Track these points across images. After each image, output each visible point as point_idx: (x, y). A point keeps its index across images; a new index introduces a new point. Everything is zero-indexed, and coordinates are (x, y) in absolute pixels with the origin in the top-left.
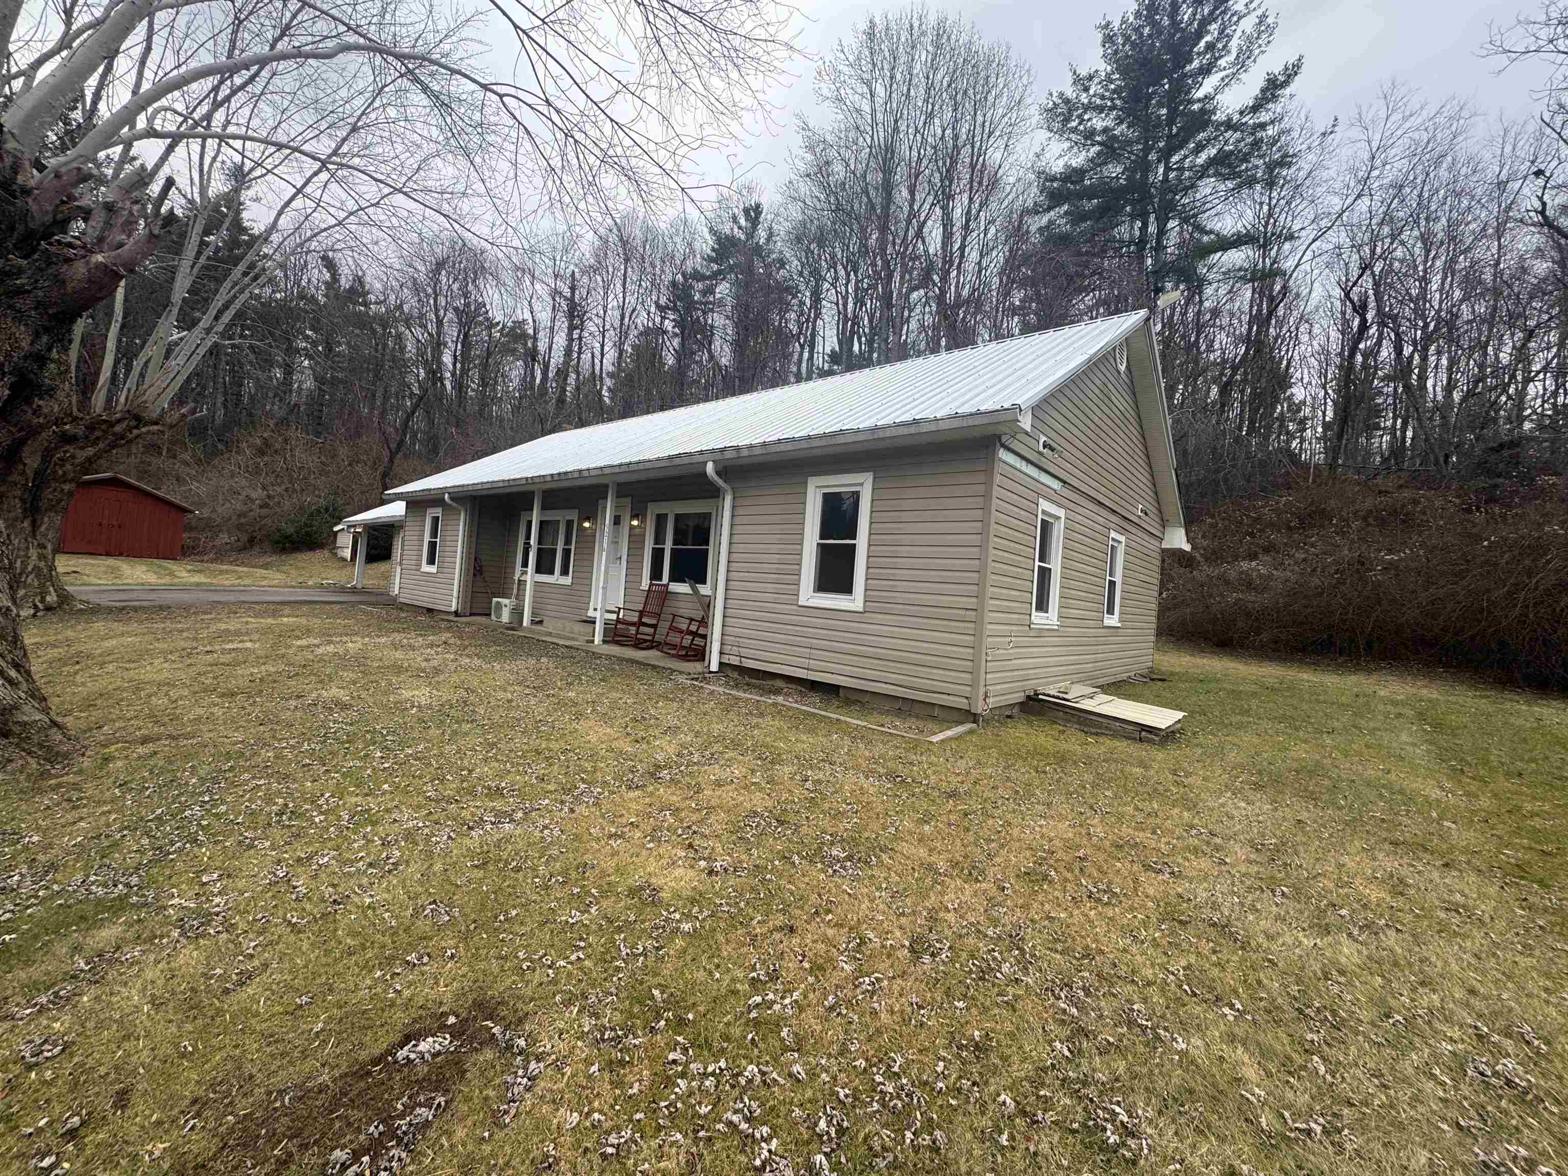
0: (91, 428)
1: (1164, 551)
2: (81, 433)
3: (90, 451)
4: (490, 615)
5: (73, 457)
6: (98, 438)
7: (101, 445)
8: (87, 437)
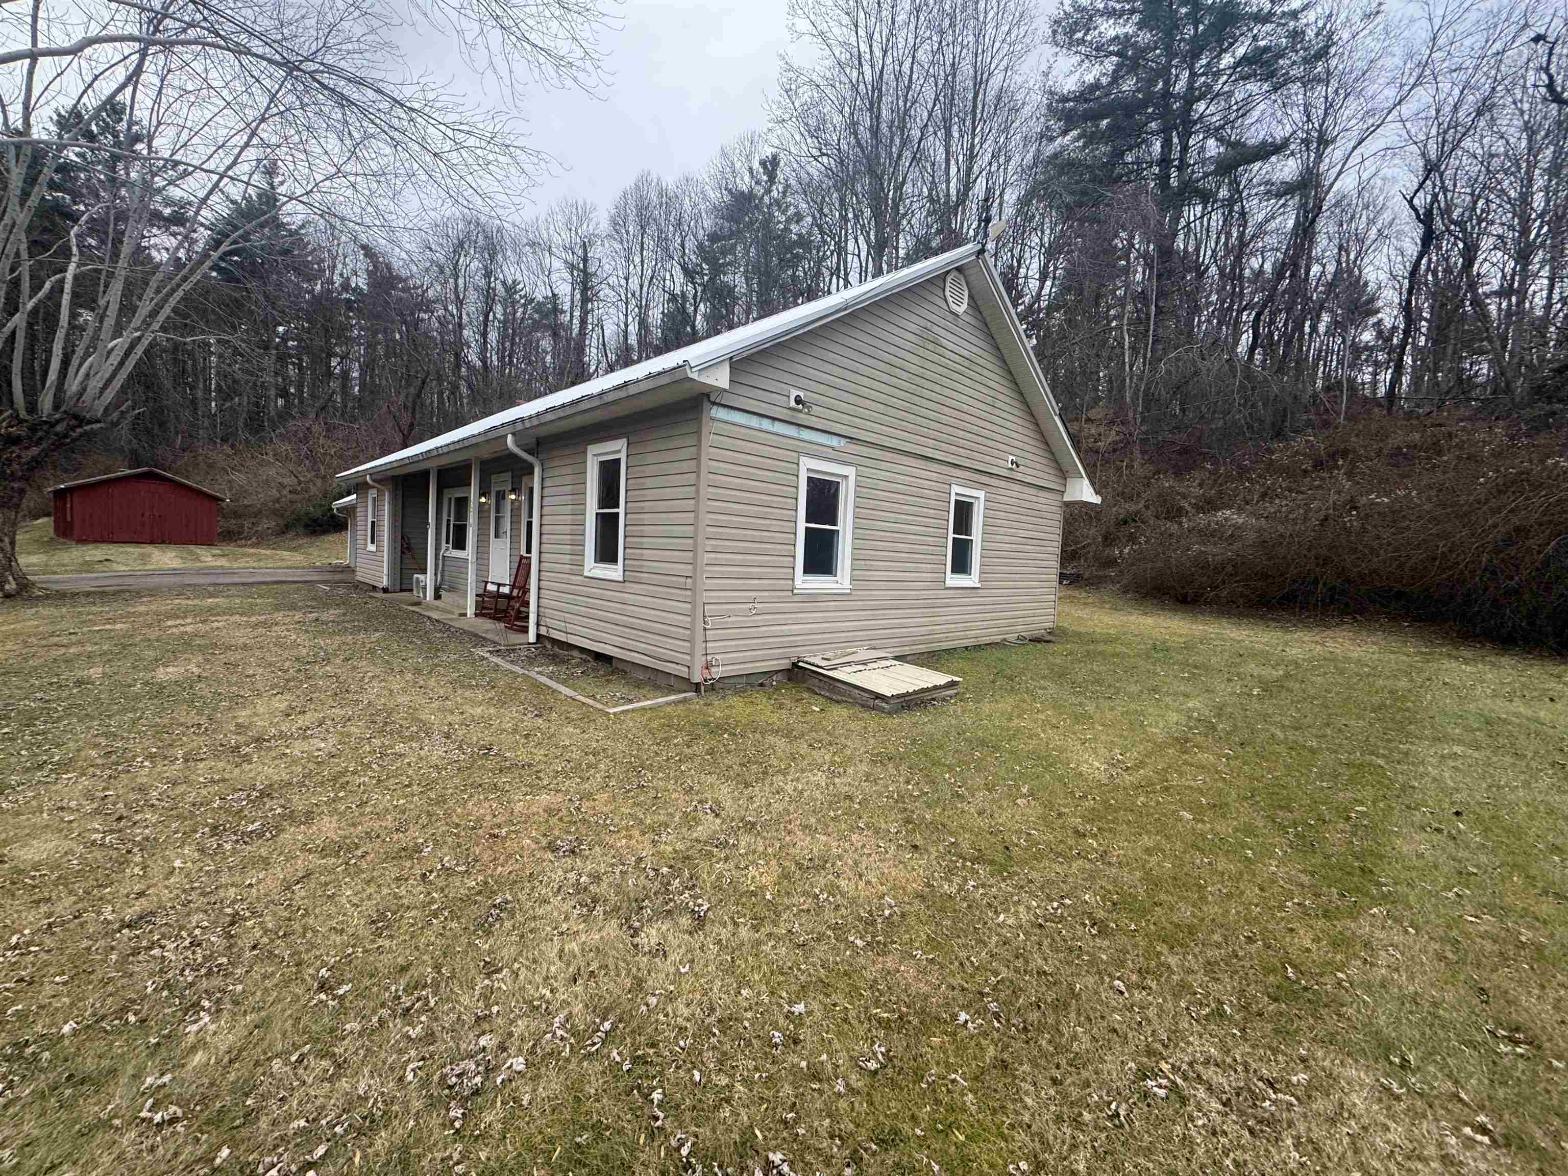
0: (33, 429)
1: (1067, 504)
2: (24, 434)
3: (35, 450)
4: (411, 590)
5: (19, 457)
6: (41, 438)
7: (44, 445)
8: (30, 438)
